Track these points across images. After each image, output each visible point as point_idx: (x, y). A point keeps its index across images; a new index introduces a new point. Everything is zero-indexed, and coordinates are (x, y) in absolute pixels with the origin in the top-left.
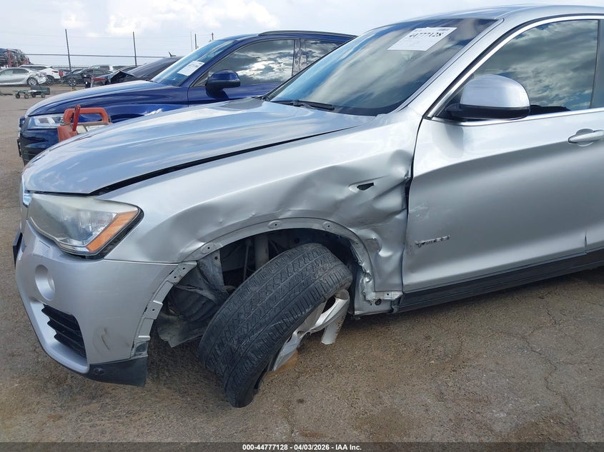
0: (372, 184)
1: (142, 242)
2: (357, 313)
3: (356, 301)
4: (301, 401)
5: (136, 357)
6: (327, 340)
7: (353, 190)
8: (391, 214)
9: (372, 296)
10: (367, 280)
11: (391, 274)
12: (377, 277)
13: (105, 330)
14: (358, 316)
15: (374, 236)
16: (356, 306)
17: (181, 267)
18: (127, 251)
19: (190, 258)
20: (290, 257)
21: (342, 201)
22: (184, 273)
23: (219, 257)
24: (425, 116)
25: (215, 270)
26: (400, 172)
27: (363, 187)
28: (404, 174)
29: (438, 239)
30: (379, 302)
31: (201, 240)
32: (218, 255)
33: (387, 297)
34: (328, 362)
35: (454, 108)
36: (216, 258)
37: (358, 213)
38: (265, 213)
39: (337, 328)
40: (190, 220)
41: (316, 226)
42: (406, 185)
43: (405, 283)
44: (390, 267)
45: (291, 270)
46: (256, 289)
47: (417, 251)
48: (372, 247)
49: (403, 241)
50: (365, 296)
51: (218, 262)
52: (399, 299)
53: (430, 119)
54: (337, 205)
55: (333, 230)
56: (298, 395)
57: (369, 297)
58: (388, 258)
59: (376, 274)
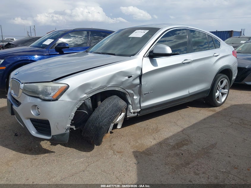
0: (132, 76)
1: (69, 95)
2: (128, 117)
3: (127, 113)
4: (114, 145)
5: (66, 132)
6: (119, 127)
7: (127, 78)
8: (137, 85)
9: (132, 111)
10: (130, 106)
11: (137, 103)
12: (133, 105)
13: (58, 124)
14: (128, 118)
15: (132, 92)
16: (127, 115)
17: (80, 102)
18: (65, 98)
19: (83, 100)
20: (110, 99)
21: (124, 81)
22: (81, 104)
23: (90, 99)
24: (144, 57)
25: (89, 103)
26: (139, 73)
27: (129, 77)
28: (140, 73)
29: (150, 92)
30: (134, 113)
31: (86, 94)
32: (90, 98)
33: (136, 111)
34: (119, 135)
35: (152, 54)
36: (89, 100)
37: (128, 85)
38: (103, 85)
39: (122, 123)
40: (83, 88)
41: (117, 89)
42: (140, 77)
43: (141, 106)
44: (137, 101)
45: (111, 102)
46: (103, 108)
47: (144, 96)
48: (132, 96)
49: (140, 93)
50: (130, 111)
51: (90, 101)
52: (140, 111)
53: (145, 57)
54: (122, 83)
55: (122, 90)
56: (113, 144)
57: (131, 111)
58: (137, 99)
59: (133, 104)
